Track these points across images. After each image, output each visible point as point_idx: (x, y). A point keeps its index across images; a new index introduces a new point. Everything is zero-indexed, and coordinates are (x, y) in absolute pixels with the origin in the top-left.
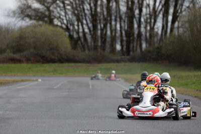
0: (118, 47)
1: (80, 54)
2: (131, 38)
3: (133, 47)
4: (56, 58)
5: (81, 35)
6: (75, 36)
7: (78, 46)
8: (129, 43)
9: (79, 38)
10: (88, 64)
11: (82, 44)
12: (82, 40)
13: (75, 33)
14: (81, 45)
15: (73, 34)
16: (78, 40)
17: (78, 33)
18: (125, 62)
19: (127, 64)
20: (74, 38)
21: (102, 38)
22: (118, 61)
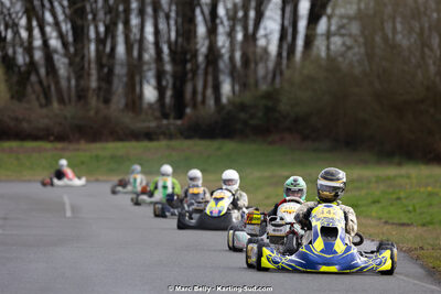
0: (150, 93)
1: (36, 113)
2: (189, 66)
3: (194, 92)
5: (38, 55)
6: (21, 59)
7: (29, 89)
8: (180, 80)
9: (32, 65)
10: (59, 145)
11: (41, 82)
12: (43, 71)
13: (20, 50)
14: (37, 87)
15: (15, 53)
16: (28, 73)
17: (29, 50)
18: (170, 136)
19: (176, 143)
20: (19, 67)
21: (100, 65)
22: (149, 136)
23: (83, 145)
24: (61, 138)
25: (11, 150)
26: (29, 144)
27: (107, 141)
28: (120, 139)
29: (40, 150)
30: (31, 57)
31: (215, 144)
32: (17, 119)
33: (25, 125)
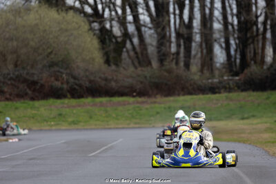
0: (220, 55)
3: (255, 53)
4: (65, 86)
6: (117, 31)
7: (124, 55)
8: (243, 44)
9: (126, 35)
10: (140, 99)
11: (134, 48)
15: (111, 27)
16: (124, 43)
18: (230, 90)
19: (233, 95)
20: (116, 37)
22: (213, 90)
23: (159, 99)
24: (141, 94)
25: (102, 105)
26: (116, 99)
27: (179, 95)
28: (190, 93)
29: (124, 104)
30: (126, 29)
31: (265, 95)
32: (106, 80)
33: (113, 84)
